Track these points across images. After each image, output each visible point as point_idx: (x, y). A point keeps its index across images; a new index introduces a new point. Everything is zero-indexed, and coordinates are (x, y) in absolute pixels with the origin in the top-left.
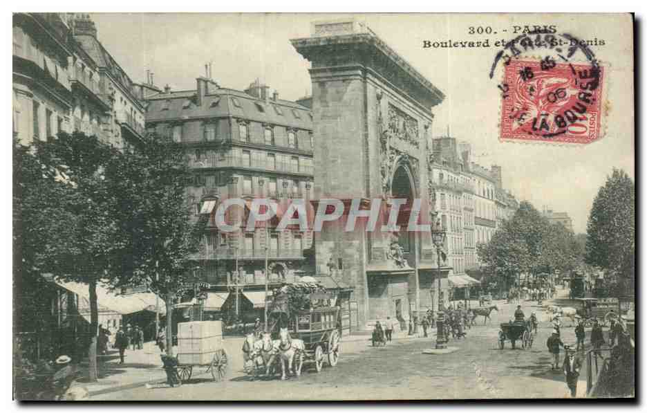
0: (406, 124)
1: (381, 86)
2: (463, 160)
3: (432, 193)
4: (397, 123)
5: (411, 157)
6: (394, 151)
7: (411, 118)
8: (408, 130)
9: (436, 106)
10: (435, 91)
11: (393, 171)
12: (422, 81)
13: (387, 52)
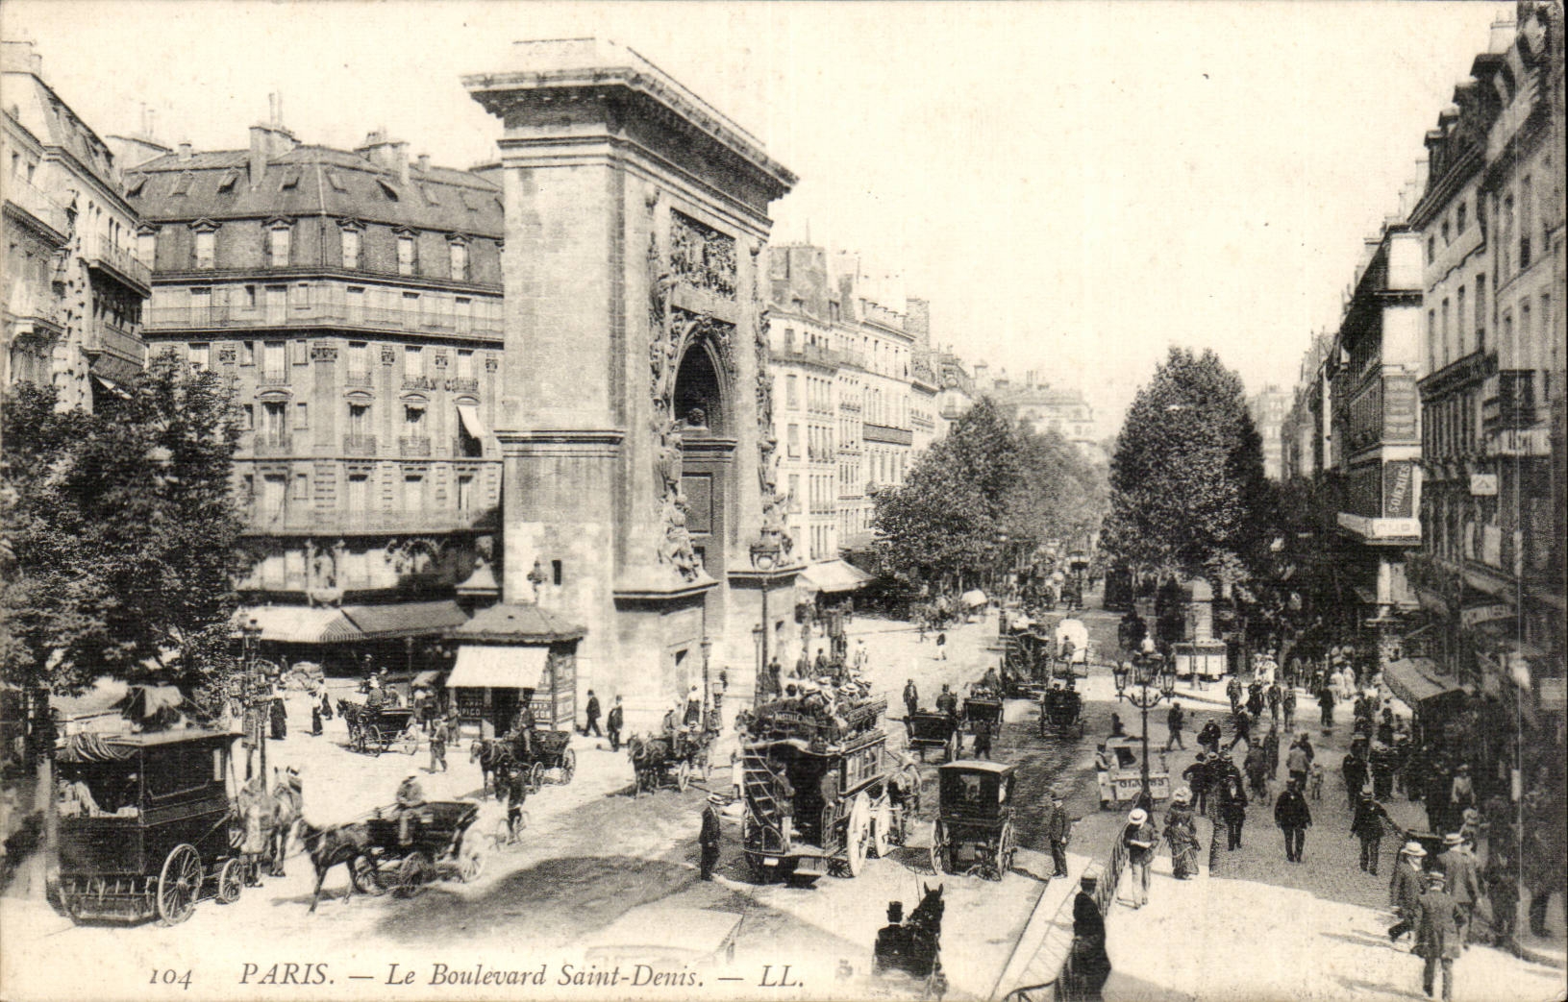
0: (710, 250)
1: (655, 176)
2: (840, 294)
3: (765, 398)
4: (688, 251)
5: (718, 323)
6: (681, 315)
7: (721, 235)
8: (713, 262)
9: (777, 201)
10: (776, 171)
11: (676, 362)
12: (747, 152)
13: (670, 100)
